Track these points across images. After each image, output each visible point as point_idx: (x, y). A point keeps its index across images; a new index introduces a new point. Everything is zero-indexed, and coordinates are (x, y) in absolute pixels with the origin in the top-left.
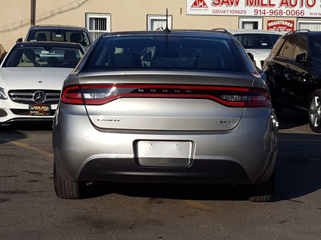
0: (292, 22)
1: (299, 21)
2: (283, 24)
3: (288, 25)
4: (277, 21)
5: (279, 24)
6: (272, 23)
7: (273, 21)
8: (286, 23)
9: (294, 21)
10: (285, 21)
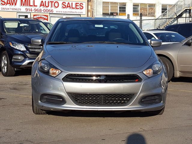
0: (47, 16)
1: (50, 16)
2: (42, 17)
3: (45, 18)
4: (39, 15)
5: (40, 17)
6: (36, 16)
7: (36, 15)
8: (44, 16)
9: (48, 15)
10: (43, 15)
